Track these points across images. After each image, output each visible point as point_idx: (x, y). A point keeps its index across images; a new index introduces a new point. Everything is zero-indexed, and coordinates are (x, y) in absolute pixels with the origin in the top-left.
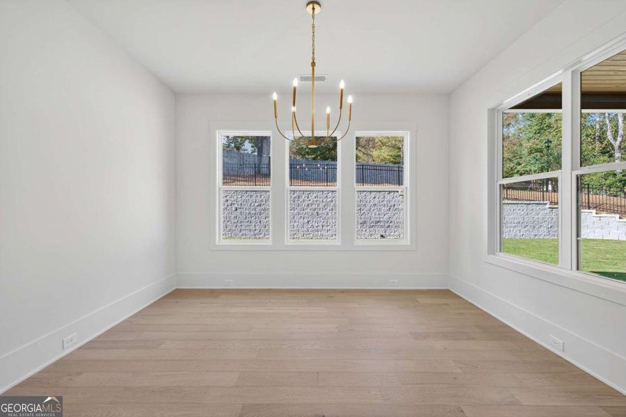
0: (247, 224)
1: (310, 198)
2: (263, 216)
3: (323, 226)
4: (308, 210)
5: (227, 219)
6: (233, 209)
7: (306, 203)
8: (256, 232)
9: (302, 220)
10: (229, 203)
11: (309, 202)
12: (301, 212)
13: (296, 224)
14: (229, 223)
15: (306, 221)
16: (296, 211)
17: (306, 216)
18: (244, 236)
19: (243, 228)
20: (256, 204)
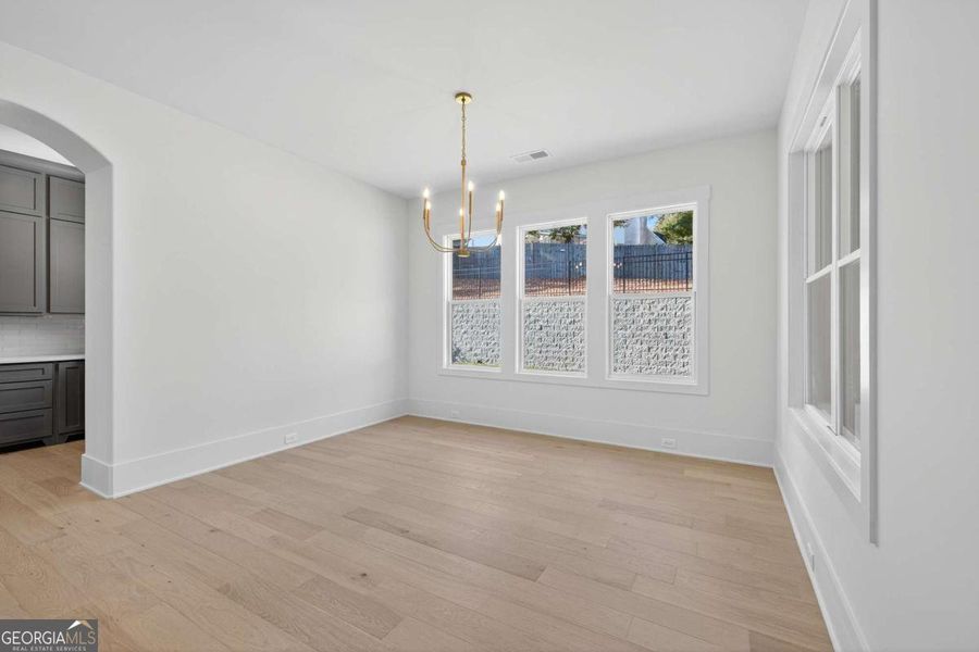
0: (554, 349)
1: (653, 310)
2: (578, 338)
3: (675, 356)
4: (650, 330)
5: (529, 342)
6: (538, 327)
7: (646, 318)
8: (568, 361)
9: (638, 346)
10: (532, 319)
11: (652, 317)
12: (638, 333)
13: (628, 352)
14: (531, 347)
15: (645, 347)
16: (629, 331)
17: (646, 338)
18: (550, 367)
19: (551, 354)
20: (568, 321)
